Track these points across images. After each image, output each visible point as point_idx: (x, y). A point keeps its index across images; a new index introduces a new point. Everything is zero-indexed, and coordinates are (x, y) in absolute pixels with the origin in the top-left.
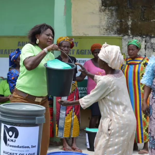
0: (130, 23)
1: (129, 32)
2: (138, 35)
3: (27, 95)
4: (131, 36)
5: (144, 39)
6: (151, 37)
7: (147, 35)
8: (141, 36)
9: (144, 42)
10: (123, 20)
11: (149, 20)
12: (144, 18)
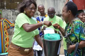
0: (5, 4)
1: (5, 7)
2: (9, 9)
3: (19, 47)
4: (6, 10)
5: (12, 11)
6: (15, 10)
7: (13, 9)
8: (11, 9)
9: (12, 12)
10: (2, 3)
11: (14, 2)
12: (11, 1)
